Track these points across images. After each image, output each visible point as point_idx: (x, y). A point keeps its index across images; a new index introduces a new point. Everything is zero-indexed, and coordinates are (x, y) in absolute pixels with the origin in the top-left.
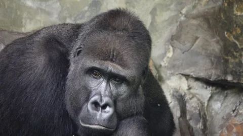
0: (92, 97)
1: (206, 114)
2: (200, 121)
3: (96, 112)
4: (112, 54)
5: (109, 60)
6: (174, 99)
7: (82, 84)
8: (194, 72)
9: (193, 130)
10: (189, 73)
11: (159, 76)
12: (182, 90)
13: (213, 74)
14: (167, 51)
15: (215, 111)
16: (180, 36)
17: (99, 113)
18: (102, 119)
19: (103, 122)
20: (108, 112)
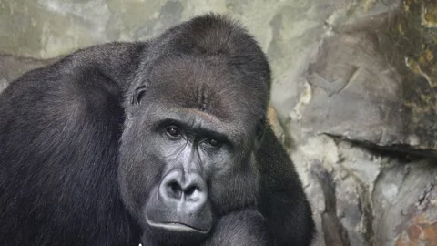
0: (168, 173)
1: (372, 205)
2: (360, 220)
3: (175, 200)
4: (200, 95)
6: (313, 180)
7: (148, 150)
8: (348, 130)
9: (346, 235)
10: (340, 133)
11: (286, 138)
12: (328, 162)
13: (384, 134)
14: (300, 92)
15: (387, 200)
16: (325, 65)
17: (180, 203)
18: (187, 212)
19: (188, 218)
20: (197, 200)
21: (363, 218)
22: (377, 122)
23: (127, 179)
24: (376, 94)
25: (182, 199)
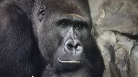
1: (130, 59)
6: (106, 49)
9: (120, 71)
10: (117, 30)
11: (94, 32)
12: (112, 42)
13: (135, 30)
14: (100, 13)
15: (136, 57)
16: (111, 2)
18: (77, 55)
21: (126, 65)
22: (132, 25)
24: (131, 14)
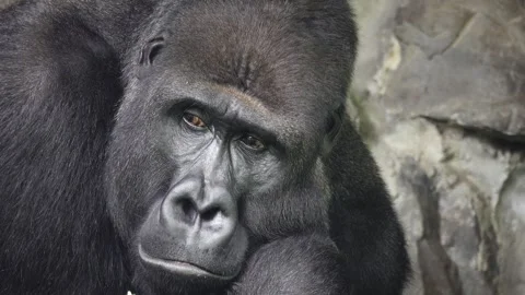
0: (178, 183)
1: (496, 227)
2: (478, 249)
3: (186, 226)
4: (243, 65)
5: (233, 84)
6: (404, 188)
7: (154, 142)
8: (458, 111)
9: (457, 274)
10: (446, 115)
11: (362, 123)
12: (428, 161)
13: (514, 117)
14: (384, 51)
15: (520, 220)
16: (422, 10)
17: (192, 230)
18: (201, 247)
19: (201, 255)
20: (219, 229)
21: (482, 247)
22: (503, 98)
23: (117, 182)
24: (501, 55)
25: (196, 226)
